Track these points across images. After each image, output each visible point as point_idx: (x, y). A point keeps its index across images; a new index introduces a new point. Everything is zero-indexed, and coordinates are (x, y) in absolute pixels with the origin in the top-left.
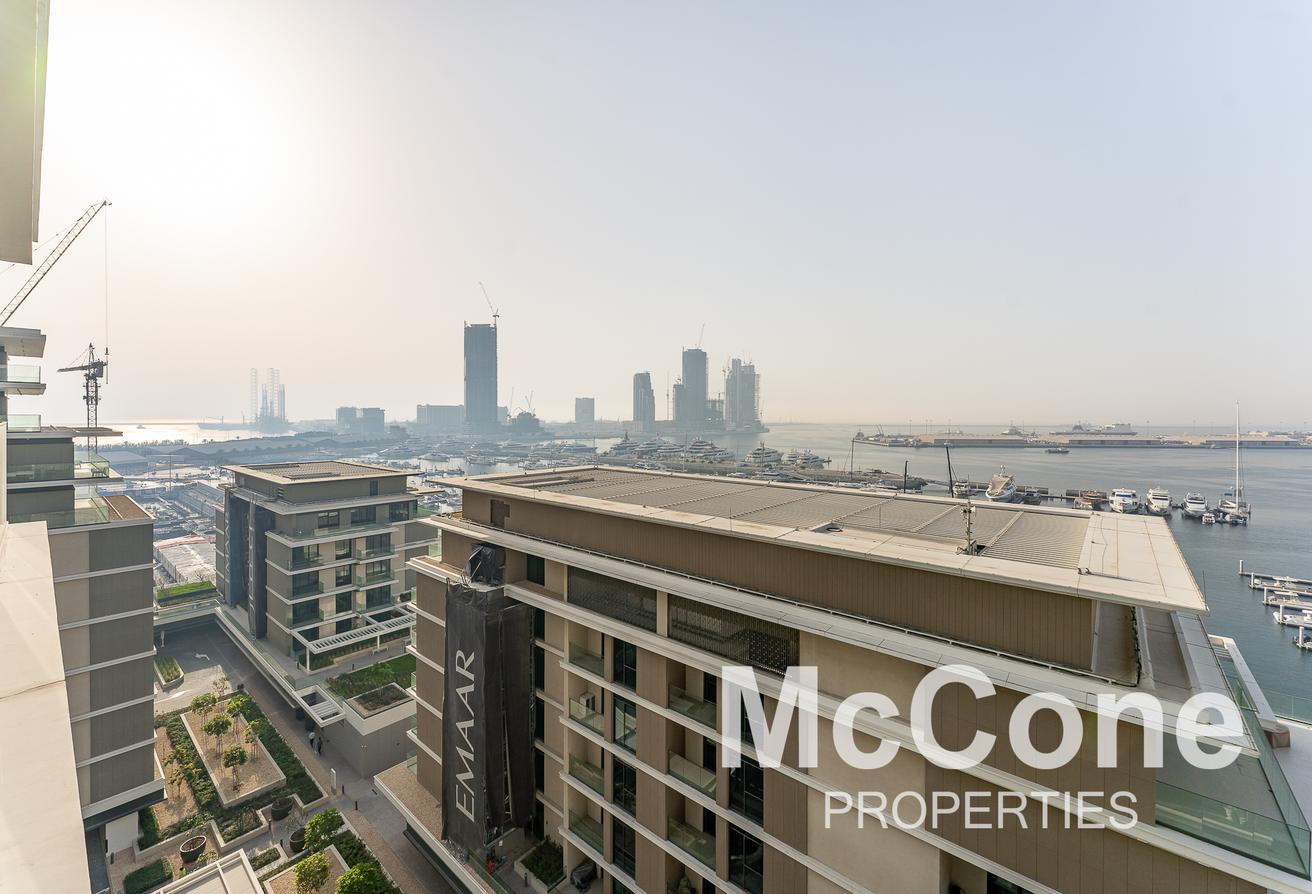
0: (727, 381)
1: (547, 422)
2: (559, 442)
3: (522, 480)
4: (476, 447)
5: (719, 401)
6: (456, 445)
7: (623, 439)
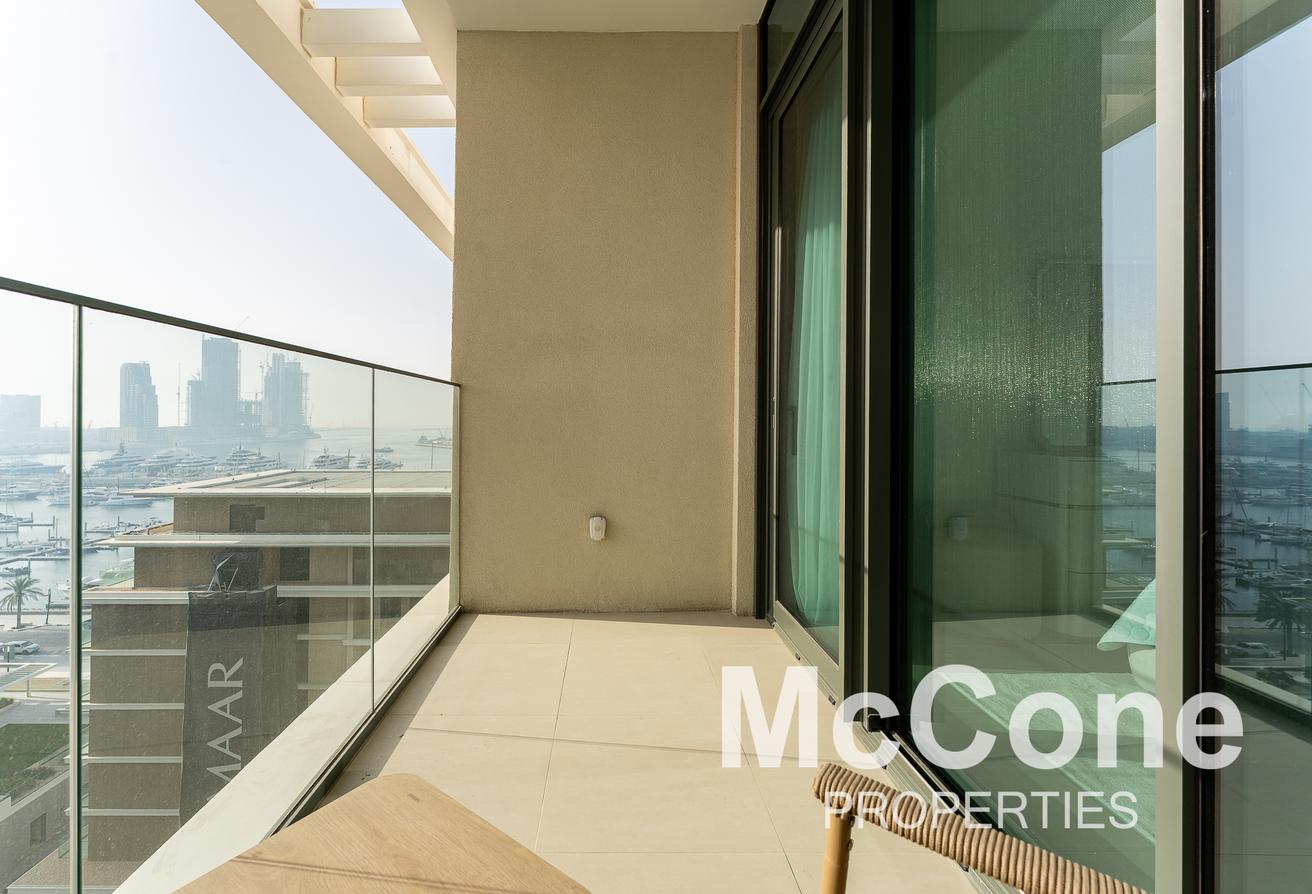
0: (267, 380)
5: (256, 402)
7: (116, 452)
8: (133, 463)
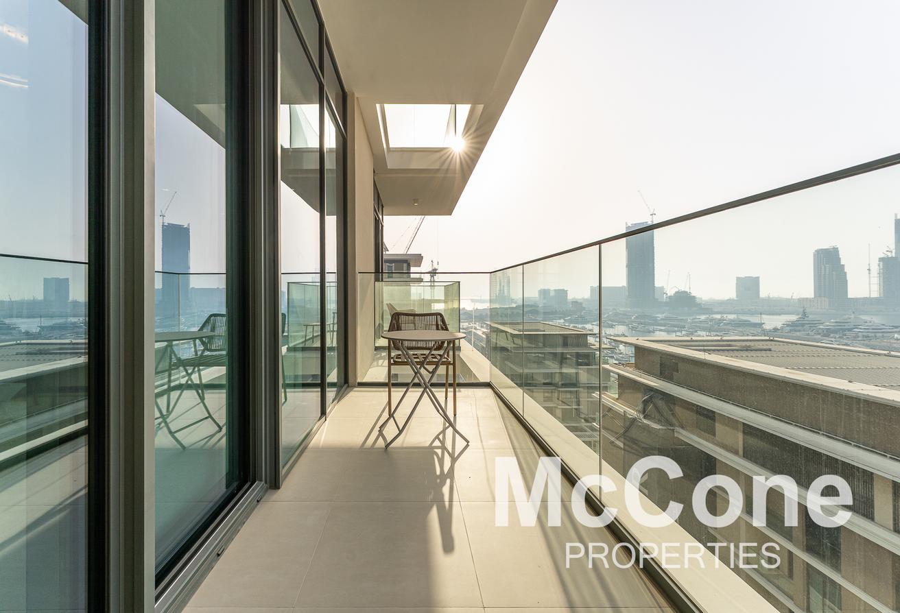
1: (703, 299)
2: (718, 316)
3: (688, 344)
4: (637, 317)
6: (621, 316)
7: (800, 316)
8: (813, 324)
